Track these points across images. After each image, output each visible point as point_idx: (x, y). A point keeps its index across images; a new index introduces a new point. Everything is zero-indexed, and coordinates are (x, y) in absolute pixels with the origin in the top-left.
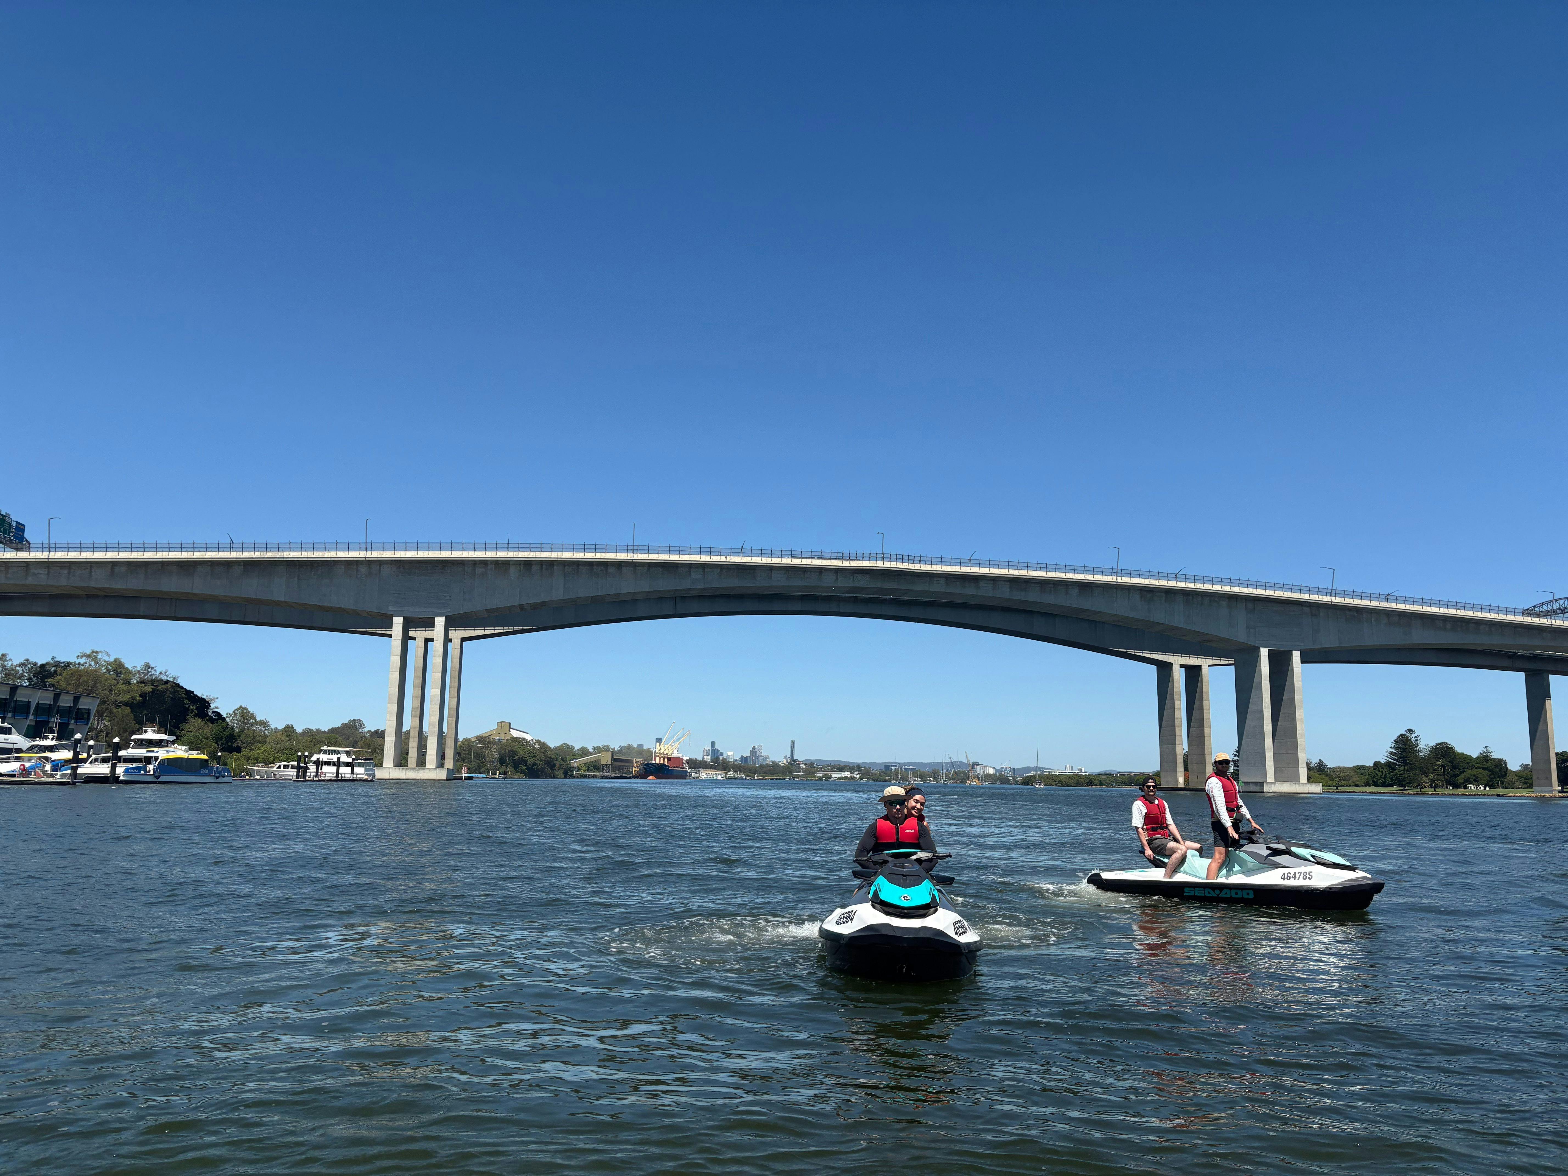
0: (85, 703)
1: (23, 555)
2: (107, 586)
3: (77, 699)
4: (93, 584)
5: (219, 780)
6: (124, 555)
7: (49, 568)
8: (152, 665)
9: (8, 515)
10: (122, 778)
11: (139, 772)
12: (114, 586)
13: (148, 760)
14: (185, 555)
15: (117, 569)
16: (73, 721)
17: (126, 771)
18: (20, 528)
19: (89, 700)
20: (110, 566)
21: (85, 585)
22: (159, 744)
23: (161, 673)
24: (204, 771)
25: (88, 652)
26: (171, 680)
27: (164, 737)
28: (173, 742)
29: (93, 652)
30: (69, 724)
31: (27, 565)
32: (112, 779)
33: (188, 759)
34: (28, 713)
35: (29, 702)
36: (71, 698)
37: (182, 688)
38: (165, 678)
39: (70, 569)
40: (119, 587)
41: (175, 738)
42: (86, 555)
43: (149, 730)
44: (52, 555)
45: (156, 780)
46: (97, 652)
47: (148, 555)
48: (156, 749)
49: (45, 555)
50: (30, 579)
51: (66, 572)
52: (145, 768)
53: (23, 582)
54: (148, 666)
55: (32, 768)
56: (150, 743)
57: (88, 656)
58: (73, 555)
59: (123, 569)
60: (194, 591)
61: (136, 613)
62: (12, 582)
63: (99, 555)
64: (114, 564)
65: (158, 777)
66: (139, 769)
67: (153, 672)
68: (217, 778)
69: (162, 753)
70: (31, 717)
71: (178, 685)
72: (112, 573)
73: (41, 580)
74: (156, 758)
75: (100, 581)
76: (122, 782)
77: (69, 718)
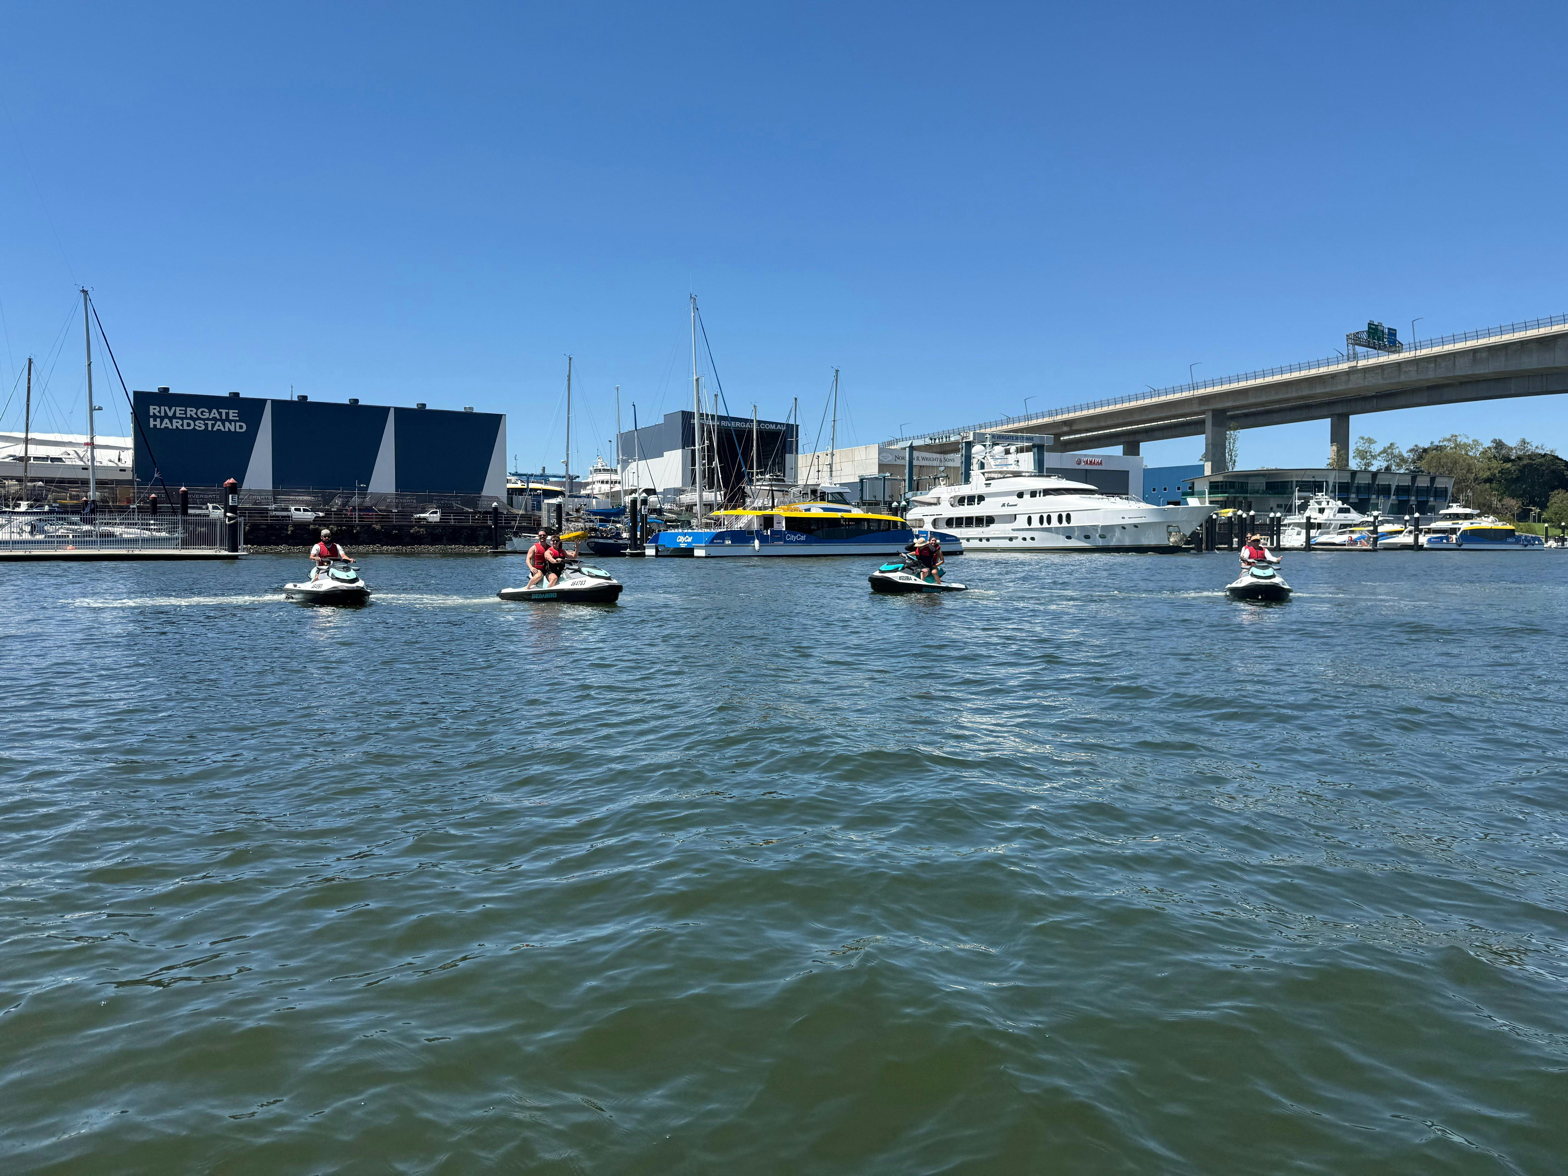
0: (1440, 483)
1: (1394, 357)
2: (1470, 373)
3: (1433, 480)
4: (1458, 373)
5: (1527, 548)
6: (1483, 342)
7: (1417, 365)
8: (1528, 440)
9: (1380, 324)
10: (1425, 546)
11: (1442, 540)
12: (1477, 372)
13: (1453, 531)
14: (1543, 331)
15: (1478, 355)
16: (1432, 499)
17: (1429, 541)
18: (1392, 333)
19: (1446, 480)
20: (1471, 354)
21: (1451, 374)
22: (1467, 517)
23: (1537, 447)
24: (1510, 540)
25: (1448, 437)
26: (1549, 453)
27: (1468, 511)
28: (1479, 515)
29: (1453, 436)
30: (1427, 501)
31: (1399, 365)
32: (1416, 547)
33: (1491, 529)
34: (1389, 494)
35: (1389, 485)
36: (1428, 479)
37: (1561, 460)
38: (1543, 453)
39: (1435, 361)
40: (1482, 371)
41: (1478, 511)
42: (1448, 348)
43: (1455, 505)
44: (1418, 353)
45: (1458, 548)
46: (1456, 436)
47: (1507, 338)
48: (1460, 522)
49: (1412, 354)
50: (1403, 377)
51: (1433, 365)
52: (1447, 538)
53: (1397, 380)
54: (1524, 442)
55: (1359, 538)
56: (1457, 516)
57: (1449, 440)
58: (1437, 350)
59: (1484, 355)
60: (1557, 365)
61: (1508, 393)
62: (1387, 382)
63: (1460, 346)
64: (1475, 351)
65: (1460, 545)
66: (1441, 538)
67: (1529, 447)
68: (1526, 546)
69: (1465, 525)
70: (1393, 497)
71: (1557, 458)
72: (1474, 360)
73: (1411, 377)
74: (1459, 529)
75: (1463, 369)
76: (1426, 549)
77: (1428, 495)
